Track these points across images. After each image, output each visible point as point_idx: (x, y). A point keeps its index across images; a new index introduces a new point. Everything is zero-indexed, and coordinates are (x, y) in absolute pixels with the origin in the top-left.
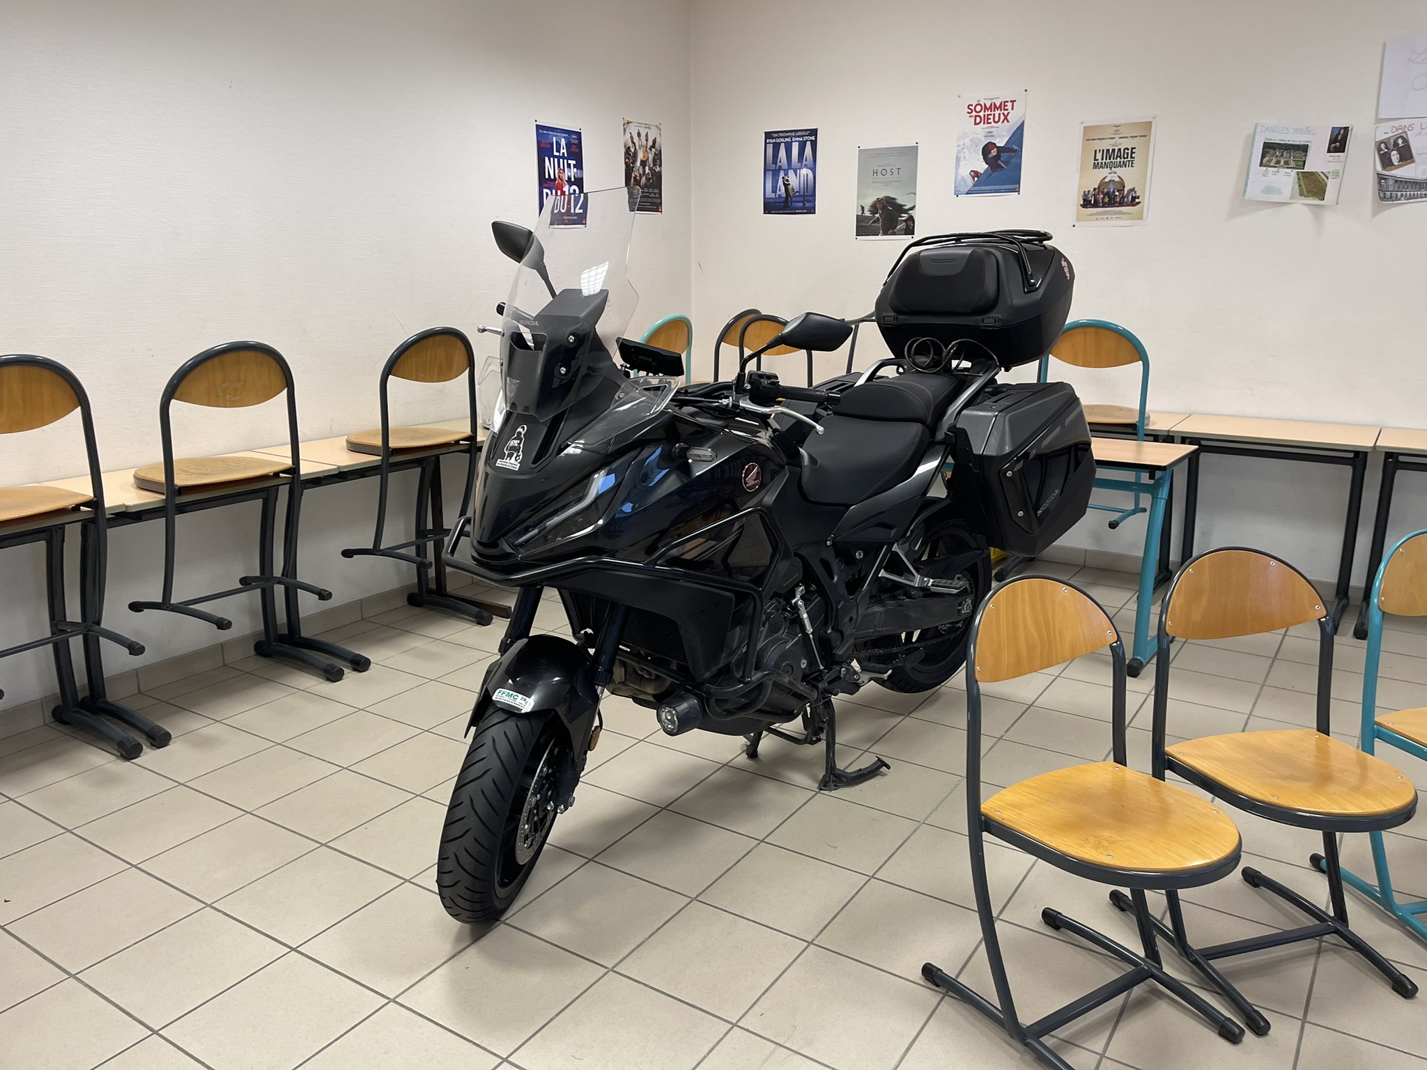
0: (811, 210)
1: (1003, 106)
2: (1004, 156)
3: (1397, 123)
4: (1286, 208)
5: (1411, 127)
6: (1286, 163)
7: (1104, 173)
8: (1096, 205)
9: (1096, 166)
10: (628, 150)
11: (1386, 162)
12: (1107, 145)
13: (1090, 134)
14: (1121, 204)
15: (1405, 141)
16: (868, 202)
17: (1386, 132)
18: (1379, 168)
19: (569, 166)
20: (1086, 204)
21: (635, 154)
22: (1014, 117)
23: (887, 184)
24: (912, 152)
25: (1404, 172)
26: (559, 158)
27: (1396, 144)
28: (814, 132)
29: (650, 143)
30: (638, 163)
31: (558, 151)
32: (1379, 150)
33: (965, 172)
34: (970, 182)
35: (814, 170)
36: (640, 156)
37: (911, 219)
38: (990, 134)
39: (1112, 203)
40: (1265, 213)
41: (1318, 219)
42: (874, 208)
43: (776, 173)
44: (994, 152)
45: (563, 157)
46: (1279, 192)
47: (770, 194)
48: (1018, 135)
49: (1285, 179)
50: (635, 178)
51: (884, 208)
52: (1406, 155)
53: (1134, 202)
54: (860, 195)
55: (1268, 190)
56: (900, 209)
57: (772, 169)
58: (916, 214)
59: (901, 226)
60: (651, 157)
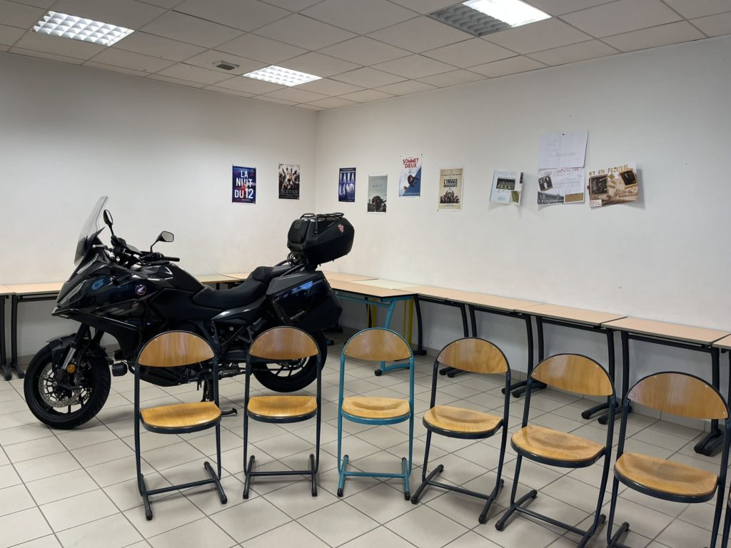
0: (353, 201)
1: (414, 161)
2: (415, 181)
3: (546, 171)
4: (508, 206)
5: (551, 173)
6: (507, 187)
7: (447, 189)
8: (445, 202)
9: (445, 186)
10: (281, 176)
11: (542, 187)
12: (448, 178)
13: (443, 173)
14: (453, 202)
15: (549, 178)
16: (371, 198)
17: (542, 175)
18: (539, 190)
19: (249, 181)
20: (442, 202)
21: (285, 177)
22: (418, 165)
23: (377, 191)
24: (385, 178)
25: (549, 192)
26: (243, 178)
27: (546, 180)
28: (355, 169)
29: (293, 172)
30: (286, 180)
31: (243, 175)
32: (540, 182)
33: (402, 187)
34: (404, 191)
35: (354, 184)
36: (288, 177)
37: (385, 205)
38: (410, 172)
39: (450, 202)
40: (501, 208)
41: (519, 211)
42: (373, 201)
43: (342, 185)
44: (411, 179)
45: (246, 178)
46: (504, 199)
47: (341, 194)
48: (419, 172)
49: (507, 194)
50: (284, 186)
51: (376, 201)
52: (550, 185)
53: (457, 202)
54: (369, 196)
55: (500, 198)
56: (382, 201)
57: (342, 184)
58: (387, 203)
59: (382, 208)
60: (293, 178)
